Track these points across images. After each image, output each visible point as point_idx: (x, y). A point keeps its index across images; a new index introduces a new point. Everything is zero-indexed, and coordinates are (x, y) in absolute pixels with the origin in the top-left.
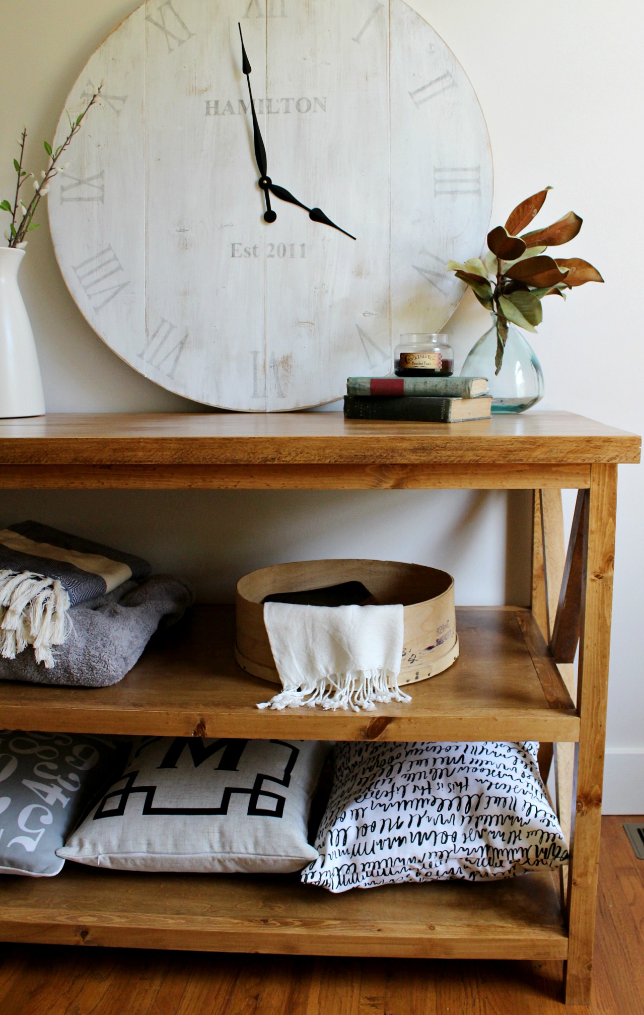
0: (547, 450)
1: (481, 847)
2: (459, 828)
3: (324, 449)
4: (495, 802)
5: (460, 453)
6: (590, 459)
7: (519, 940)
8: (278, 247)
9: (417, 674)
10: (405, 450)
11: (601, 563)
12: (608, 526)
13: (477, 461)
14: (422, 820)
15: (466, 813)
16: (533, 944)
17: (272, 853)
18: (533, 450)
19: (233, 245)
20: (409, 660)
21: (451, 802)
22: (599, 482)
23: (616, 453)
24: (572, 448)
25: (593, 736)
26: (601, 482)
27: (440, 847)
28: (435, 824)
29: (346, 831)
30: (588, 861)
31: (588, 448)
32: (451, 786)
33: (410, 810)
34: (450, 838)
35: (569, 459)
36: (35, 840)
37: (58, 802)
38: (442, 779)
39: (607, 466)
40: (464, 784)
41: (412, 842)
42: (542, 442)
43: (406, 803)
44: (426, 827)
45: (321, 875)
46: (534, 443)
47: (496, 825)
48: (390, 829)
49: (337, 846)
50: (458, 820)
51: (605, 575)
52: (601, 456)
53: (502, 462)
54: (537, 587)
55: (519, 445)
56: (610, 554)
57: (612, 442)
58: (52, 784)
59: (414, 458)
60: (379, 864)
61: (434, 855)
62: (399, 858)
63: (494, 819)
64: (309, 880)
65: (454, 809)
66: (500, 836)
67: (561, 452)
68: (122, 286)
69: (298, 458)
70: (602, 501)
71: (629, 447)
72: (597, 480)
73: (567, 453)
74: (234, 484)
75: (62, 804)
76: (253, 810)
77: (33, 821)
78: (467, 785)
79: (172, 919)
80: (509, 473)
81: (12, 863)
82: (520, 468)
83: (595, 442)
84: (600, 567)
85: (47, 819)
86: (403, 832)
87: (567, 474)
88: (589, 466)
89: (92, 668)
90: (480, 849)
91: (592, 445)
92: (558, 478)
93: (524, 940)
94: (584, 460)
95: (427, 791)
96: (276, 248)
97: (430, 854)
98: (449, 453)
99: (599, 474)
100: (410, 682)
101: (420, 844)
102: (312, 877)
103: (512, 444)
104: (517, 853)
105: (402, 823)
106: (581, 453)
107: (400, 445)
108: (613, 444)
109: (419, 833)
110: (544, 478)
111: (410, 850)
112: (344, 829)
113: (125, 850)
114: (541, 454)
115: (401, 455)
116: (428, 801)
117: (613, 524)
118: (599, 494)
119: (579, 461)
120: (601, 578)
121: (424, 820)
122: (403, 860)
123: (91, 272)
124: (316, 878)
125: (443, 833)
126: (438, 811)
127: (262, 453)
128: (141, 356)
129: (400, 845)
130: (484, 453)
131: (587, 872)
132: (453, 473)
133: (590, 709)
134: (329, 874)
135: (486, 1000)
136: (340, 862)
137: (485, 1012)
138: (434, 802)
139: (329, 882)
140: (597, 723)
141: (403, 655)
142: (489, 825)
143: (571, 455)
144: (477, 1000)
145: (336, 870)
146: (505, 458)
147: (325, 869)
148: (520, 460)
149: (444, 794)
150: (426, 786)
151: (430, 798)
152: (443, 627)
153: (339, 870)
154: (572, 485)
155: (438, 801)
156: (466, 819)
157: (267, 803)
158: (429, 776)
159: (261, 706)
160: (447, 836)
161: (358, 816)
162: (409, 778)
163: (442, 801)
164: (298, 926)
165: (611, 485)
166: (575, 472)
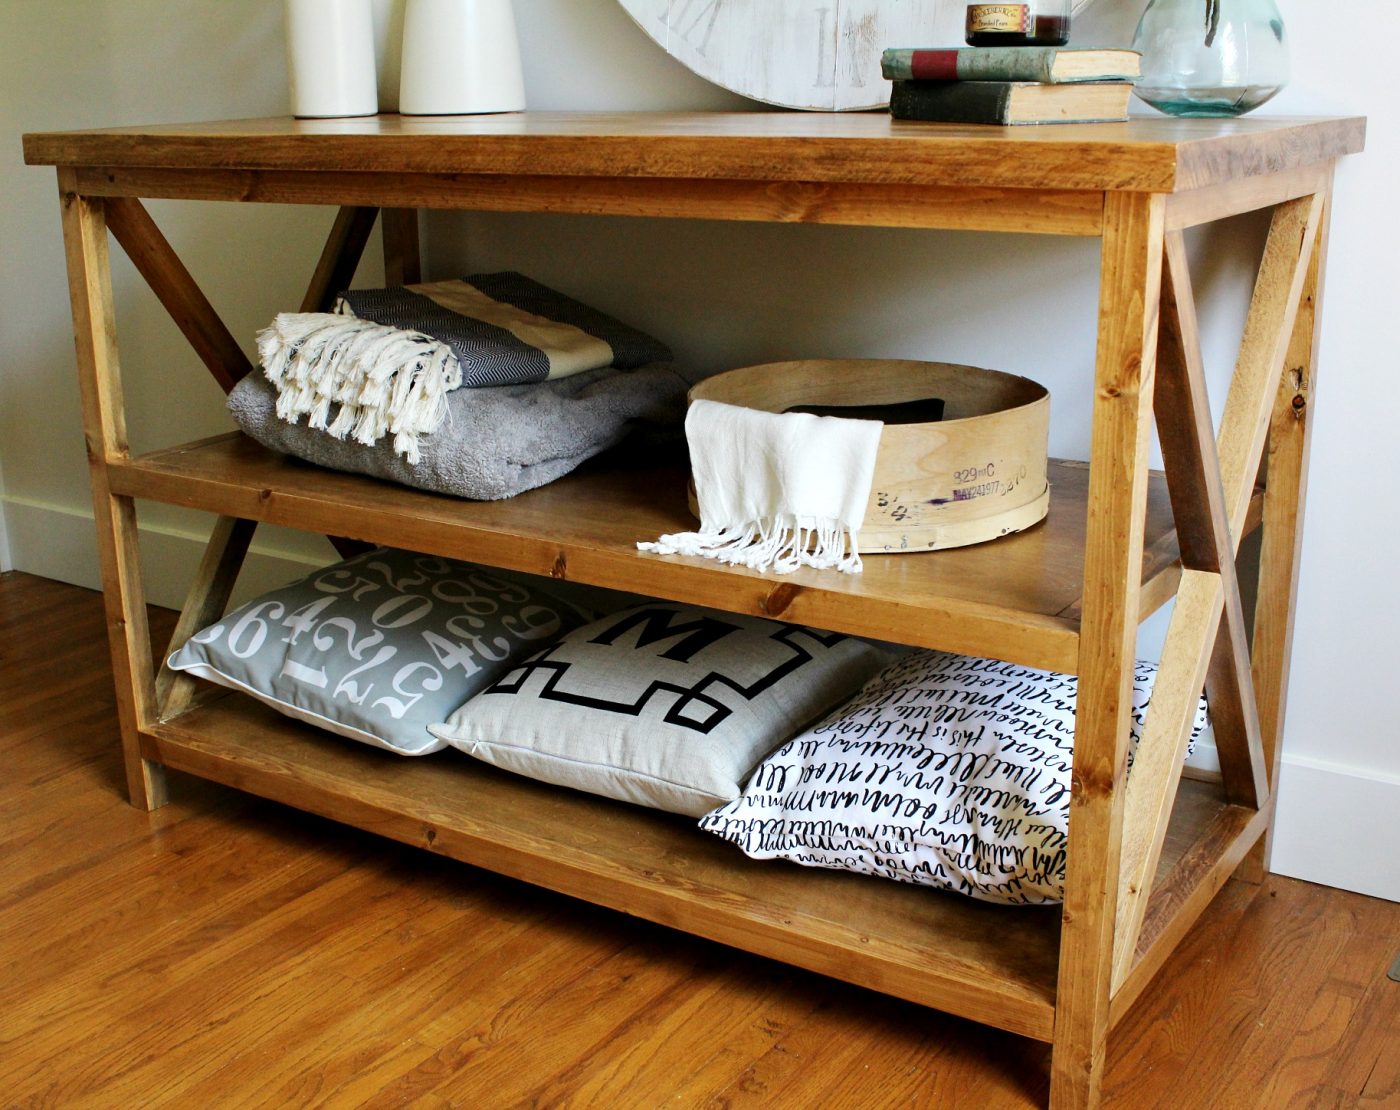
0: (1016, 163)
1: (965, 836)
2: (944, 801)
3: (700, 154)
4: (1005, 771)
5: (885, 165)
6: (1087, 183)
7: (978, 990)
9: (903, 538)
10: (807, 158)
12: (1132, 304)
13: (911, 180)
14: (890, 774)
15: (961, 780)
16: (1000, 1004)
17: (679, 780)
18: (995, 164)
20: (893, 515)
21: (947, 759)
22: (1118, 225)
23: (1132, 174)
24: (1058, 162)
26: (1121, 227)
27: (900, 821)
28: (905, 785)
29: (784, 771)
31: (1084, 162)
32: (957, 737)
33: (880, 758)
34: (921, 811)
35: (1053, 180)
36: (405, 704)
37: (460, 668)
38: (949, 723)
39: (1133, 196)
40: (975, 736)
41: (864, 804)
42: (1009, 150)
43: (879, 745)
44: (891, 787)
45: (728, 823)
46: (996, 152)
47: (994, 806)
48: (840, 779)
49: (768, 789)
50: (946, 787)
51: (1124, 391)
52: (1107, 178)
53: (946, 184)
54: (1276, 448)
55: (974, 155)
56: (1133, 355)
57: (1123, 152)
58: (461, 644)
59: (818, 173)
60: (813, 827)
61: (890, 830)
62: (841, 825)
63: (994, 798)
64: (709, 827)
65: (945, 771)
66: (994, 824)
67: (1039, 169)
69: (666, 169)
70: (1122, 259)
71: (1154, 162)
72: (1113, 221)
73: (1051, 170)
74: (598, 207)
75: (466, 672)
76: (673, 717)
77: (413, 683)
78: (978, 738)
80: (972, 202)
81: (374, 729)
82: (989, 195)
83: (1096, 154)
84: (1116, 377)
85: (434, 684)
86: (857, 787)
87: (1065, 210)
88: (1101, 196)
89: (461, 470)
90: (962, 838)
91: (1090, 158)
92: (1051, 215)
93: (988, 993)
94: (1078, 184)
95: (917, 736)
97: (885, 828)
98: (869, 166)
99: (1118, 211)
100: (891, 551)
101: (874, 809)
102: (714, 823)
103: (963, 154)
104: (1008, 854)
105: (860, 773)
106: (1073, 171)
107: (799, 150)
108: (1127, 156)
109: (878, 793)
110: (1027, 214)
111: (859, 815)
112: (782, 767)
113: (507, 741)
114: (1006, 171)
115: (801, 167)
116: (912, 749)
117: (1140, 302)
118: (1116, 247)
119: (1069, 186)
120: (1118, 395)
121: (893, 776)
122: (847, 828)
124: (720, 826)
125: (913, 801)
126: (918, 767)
127: (622, 160)
128: (662, 21)
129: (847, 805)
130: (919, 167)
131: (1087, 903)
132: (890, 201)
133: (1097, 621)
134: (741, 824)
135: (933, 1075)
136: (773, 813)
137: (918, 1086)
138: (919, 753)
139: (743, 836)
140: (1107, 650)
141: (880, 505)
142: (983, 803)
143: (1054, 175)
144: (919, 1071)
145: (759, 824)
146: (951, 176)
147: (738, 816)
148: (977, 180)
149: (940, 745)
150: (920, 729)
151: (914, 742)
152: (973, 472)
153: (763, 826)
154: (1072, 228)
155: (926, 754)
156: (959, 790)
157: (697, 711)
158: (933, 715)
159: (643, 546)
160: (917, 807)
161: (807, 751)
162: (905, 712)
163: (933, 754)
164: (684, 889)
165: (1137, 233)
166: (1077, 205)
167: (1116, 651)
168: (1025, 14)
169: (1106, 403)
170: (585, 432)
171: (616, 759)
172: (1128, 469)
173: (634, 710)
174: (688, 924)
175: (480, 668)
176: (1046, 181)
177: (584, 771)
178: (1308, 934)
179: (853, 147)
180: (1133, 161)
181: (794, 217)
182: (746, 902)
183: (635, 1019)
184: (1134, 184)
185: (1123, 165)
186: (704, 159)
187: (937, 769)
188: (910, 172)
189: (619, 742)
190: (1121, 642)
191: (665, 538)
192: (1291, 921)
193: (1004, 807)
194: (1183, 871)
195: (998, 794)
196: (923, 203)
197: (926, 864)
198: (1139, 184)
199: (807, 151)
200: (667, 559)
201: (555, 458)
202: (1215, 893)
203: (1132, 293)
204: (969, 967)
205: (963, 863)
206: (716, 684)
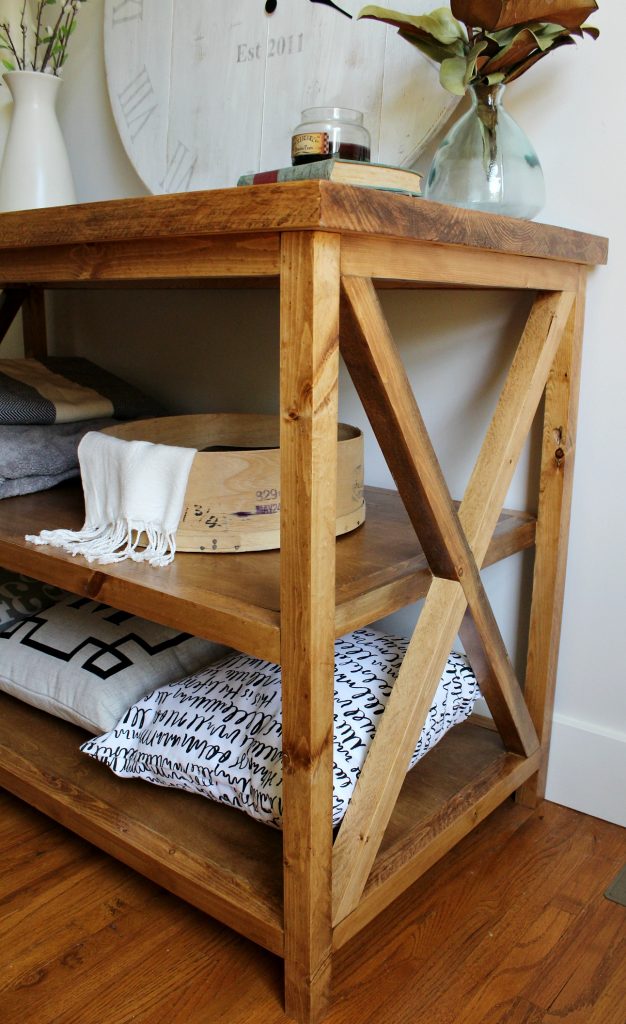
0: (208, 211)
1: (244, 779)
2: (236, 749)
4: (278, 731)
5: (126, 222)
6: (257, 223)
7: (234, 907)
8: (279, 43)
9: (215, 541)
10: (80, 222)
11: (297, 395)
12: (304, 335)
14: (203, 724)
15: (252, 734)
17: (82, 713)
18: (195, 212)
19: (239, 47)
20: (206, 523)
21: (247, 715)
22: (290, 263)
23: (288, 211)
24: (237, 206)
25: (296, 663)
26: (293, 264)
27: (202, 762)
28: (211, 734)
29: (144, 713)
30: (299, 839)
31: (254, 204)
32: (258, 698)
33: (201, 711)
34: (219, 756)
35: (233, 223)
38: (257, 687)
39: (301, 233)
40: (268, 699)
41: (183, 745)
42: (203, 200)
43: (204, 700)
44: (202, 735)
45: (98, 749)
46: (194, 202)
47: (265, 758)
48: (173, 724)
49: (133, 725)
50: (240, 738)
51: (302, 414)
52: (270, 217)
53: (165, 233)
54: (544, 488)
55: (180, 207)
56: (307, 381)
57: (281, 192)
59: (88, 234)
60: (151, 758)
61: (195, 767)
62: (167, 759)
63: (266, 751)
64: (85, 750)
65: (242, 726)
66: (262, 774)
67: (224, 213)
68: (152, 110)
69: (5, 240)
70: (295, 294)
71: (304, 198)
72: (288, 259)
73: (232, 214)
76: (89, 666)
78: (270, 701)
80: (190, 253)
82: (202, 244)
83: (263, 195)
84: (295, 402)
86: (181, 732)
87: (255, 253)
88: (277, 236)
90: (242, 781)
91: (259, 200)
94: (249, 225)
95: (231, 694)
96: (276, 44)
97: (193, 766)
98: (117, 224)
99: (290, 251)
100: (205, 551)
101: (188, 751)
102: (89, 749)
103: (173, 207)
104: (265, 800)
105: (185, 721)
106: (247, 213)
107: (76, 215)
108: (284, 196)
109: (193, 738)
110: (228, 260)
111: (177, 754)
112: (143, 710)
114: (203, 218)
115: (79, 231)
116: (224, 705)
117: (309, 332)
118: (291, 283)
119: (244, 228)
120: (297, 419)
121: (205, 725)
122: (170, 762)
123: (131, 98)
124: (92, 752)
125: (214, 747)
126: (224, 721)
129: (173, 745)
130: (147, 221)
131: (299, 854)
133: (291, 618)
134: (109, 751)
135: (215, 962)
136: (130, 743)
137: (197, 974)
138: (228, 709)
139: (110, 760)
140: (300, 646)
141: (197, 514)
142: (257, 755)
143: (235, 218)
144: (207, 958)
145: (124, 751)
146: (167, 226)
147: (106, 745)
148: (183, 229)
149: (244, 704)
150: (235, 690)
151: (228, 701)
152: (274, 492)
153: (127, 753)
154: (259, 269)
155: (233, 710)
156: (249, 742)
157: (106, 662)
158: (248, 679)
159: (28, 538)
160: (216, 752)
161: (161, 700)
162: (231, 676)
163: (237, 711)
164: (69, 795)
165: (305, 270)
166: (261, 249)
167: (306, 647)
168: (325, 140)
169: (289, 429)
171: (52, 694)
172: (307, 485)
173: (66, 657)
174: (67, 822)
176: (229, 225)
177: (36, 698)
178: (556, 853)
179: (108, 209)
180: (289, 199)
181: (85, 276)
182: (107, 810)
183: (25, 889)
184: (291, 220)
185: (282, 204)
186: (25, 229)
187: (237, 723)
188: (142, 226)
189: (55, 680)
190: (309, 639)
191: (44, 533)
192: (547, 842)
193: (272, 760)
194: (449, 807)
195: (270, 749)
196: (161, 256)
197: (225, 795)
198: (293, 221)
199: (81, 216)
200: (39, 550)
201: (37, 475)
202: (475, 825)
203: (304, 326)
204: (237, 885)
205: (245, 800)
206: (132, 644)
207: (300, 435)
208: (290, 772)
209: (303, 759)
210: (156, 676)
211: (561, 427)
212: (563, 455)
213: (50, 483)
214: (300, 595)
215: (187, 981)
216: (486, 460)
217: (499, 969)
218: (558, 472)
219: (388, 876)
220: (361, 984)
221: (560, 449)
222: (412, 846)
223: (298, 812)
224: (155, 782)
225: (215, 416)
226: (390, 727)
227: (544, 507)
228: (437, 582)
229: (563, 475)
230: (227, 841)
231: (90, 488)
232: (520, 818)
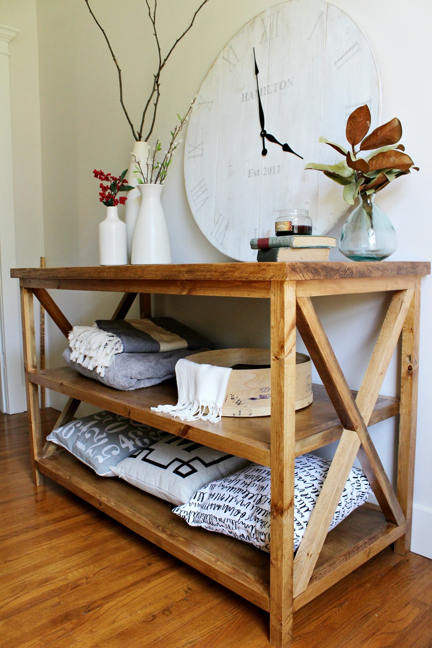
1: (252, 526)
2: (249, 512)
3: (157, 271)
4: (269, 502)
5: (204, 273)
6: (261, 277)
7: (246, 587)
8: (268, 169)
9: (240, 412)
10: (184, 272)
11: (278, 349)
12: (281, 323)
13: (211, 278)
14: (233, 499)
15: (256, 504)
16: (253, 593)
17: (172, 494)
18: (234, 272)
19: (249, 170)
20: (236, 403)
21: (254, 495)
22: (275, 294)
23: (273, 274)
24: (252, 270)
25: (277, 466)
27: (232, 518)
28: (237, 504)
29: (204, 494)
30: (278, 551)
31: (259, 270)
32: (259, 487)
33: (232, 493)
34: (240, 514)
35: (251, 277)
36: (103, 458)
37: (128, 448)
38: (259, 482)
39: (279, 282)
40: (264, 488)
41: (222, 510)
42: (238, 267)
43: (233, 488)
44: (232, 504)
45: (181, 511)
46: (234, 267)
47: (262, 515)
48: (218, 499)
49: (198, 500)
50: (251, 506)
51: (279, 357)
52: (266, 276)
53: (221, 279)
55: (228, 269)
56: (282, 343)
57: (271, 266)
58: (131, 440)
59: (187, 277)
60: (207, 516)
61: (229, 520)
62: (215, 516)
63: (263, 512)
64: (175, 512)
65: (252, 500)
66: (261, 523)
67: (247, 273)
68: (207, 198)
69: (149, 277)
70: (277, 306)
71: (280, 269)
72: (274, 291)
73: (250, 273)
74: (136, 290)
75: (129, 449)
76: (176, 472)
77: (109, 452)
78: (265, 489)
79: (129, 511)
80: (232, 287)
82: (237, 284)
83: (263, 267)
84: (277, 352)
85: (115, 453)
86: (221, 503)
87: (260, 289)
88: (269, 283)
89: (114, 380)
90: (251, 526)
91: (261, 268)
92: (255, 290)
94: (258, 278)
95: (247, 486)
96: (267, 170)
97: (228, 519)
98: (200, 273)
99: (275, 288)
100: (235, 416)
101: (225, 512)
102: (177, 511)
103: (225, 268)
104: (262, 535)
105: (224, 498)
106: (256, 273)
107: (182, 269)
108: (272, 267)
109: (228, 506)
110: (248, 290)
111: (220, 514)
112: (203, 493)
113: (129, 474)
114: (238, 274)
115: (183, 275)
116: (243, 490)
117: (283, 322)
118: (275, 302)
119: (255, 279)
120: (278, 359)
121: (234, 500)
122: (216, 518)
123: (197, 193)
124: (178, 513)
125: (238, 510)
126: (243, 498)
127: (138, 274)
128: (211, 234)
129: (218, 509)
130: (213, 273)
131: (278, 558)
132: (210, 287)
133: (275, 447)
134: (186, 512)
135: (236, 618)
136: (196, 509)
137: (227, 622)
138: (245, 492)
139: (186, 517)
140: (279, 458)
141: (232, 399)
142: (258, 514)
143: (251, 275)
144: (232, 616)
145: (193, 513)
146: (222, 276)
147: (185, 509)
148: (229, 278)
149: (253, 490)
150: (248, 484)
151: (245, 489)
152: (268, 389)
153: (195, 514)
154: (262, 295)
155: (247, 493)
156: (255, 508)
157: (185, 470)
158: (255, 478)
159: (152, 408)
160: (239, 513)
161: (212, 488)
162: (246, 477)
163: (249, 493)
164: (166, 534)
165: (281, 297)
166: (263, 287)
167: (282, 459)
168: (291, 225)
169: (274, 362)
170: (164, 370)
171: (157, 485)
172: (282, 387)
173: (165, 467)
174: (164, 547)
175: (136, 449)
176: (249, 278)
177: (149, 487)
178: (414, 579)
179: (196, 267)
180: (273, 269)
181: (185, 293)
182: (184, 542)
183: (143, 580)
184: (275, 277)
185: (271, 271)
186: (158, 273)
187: (249, 499)
188: (211, 275)
189: (159, 478)
190: (283, 455)
191: (160, 406)
192: (410, 573)
193: (266, 516)
194: (354, 548)
195: (265, 511)
196: (219, 287)
197: (243, 535)
198: (276, 278)
199: (184, 269)
200: (158, 414)
201: (152, 378)
202: (369, 559)
203: (280, 320)
204: (248, 577)
205: (252, 536)
206: (197, 461)
207: (279, 366)
208: (274, 518)
209: (280, 512)
210: (209, 478)
211: (410, 355)
212: (412, 369)
213: (157, 381)
214: (279, 436)
215: (222, 625)
216: (370, 373)
217: (380, 632)
218: (410, 377)
219: (322, 578)
220: (308, 633)
221: (410, 366)
222: (335, 565)
223: (277, 537)
224: (208, 529)
225: (239, 349)
226: (322, 502)
227: (404, 395)
228: (345, 432)
229: (412, 379)
230: (243, 558)
231: (181, 386)
232: (395, 560)
